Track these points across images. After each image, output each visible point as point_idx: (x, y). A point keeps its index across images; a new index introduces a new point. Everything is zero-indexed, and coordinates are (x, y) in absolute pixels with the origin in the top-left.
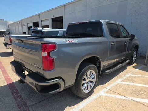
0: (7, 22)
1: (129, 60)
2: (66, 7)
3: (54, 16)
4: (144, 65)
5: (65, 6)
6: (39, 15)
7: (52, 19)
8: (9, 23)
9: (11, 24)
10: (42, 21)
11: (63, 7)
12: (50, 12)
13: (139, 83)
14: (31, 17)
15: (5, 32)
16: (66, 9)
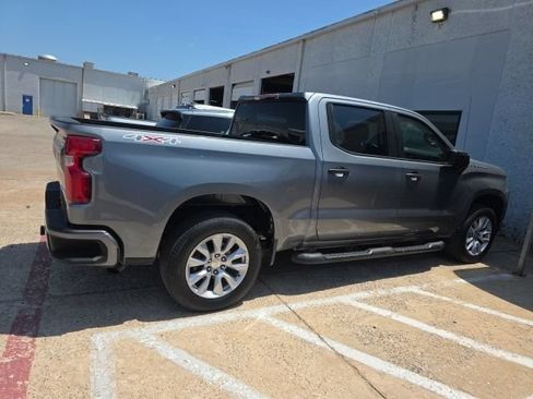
0: (144, 81)
1: (440, 243)
2: (308, 43)
3: (268, 72)
4: (514, 273)
5: (304, 40)
6: (228, 66)
7: (264, 80)
8: (150, 85)
9: (152, 88)
10: (234, 85)
11: (298, 43)
12: (259, 58)
13: (414, 318)
14: (205, 71)
15: (132, 109)
16: (306, 49)
